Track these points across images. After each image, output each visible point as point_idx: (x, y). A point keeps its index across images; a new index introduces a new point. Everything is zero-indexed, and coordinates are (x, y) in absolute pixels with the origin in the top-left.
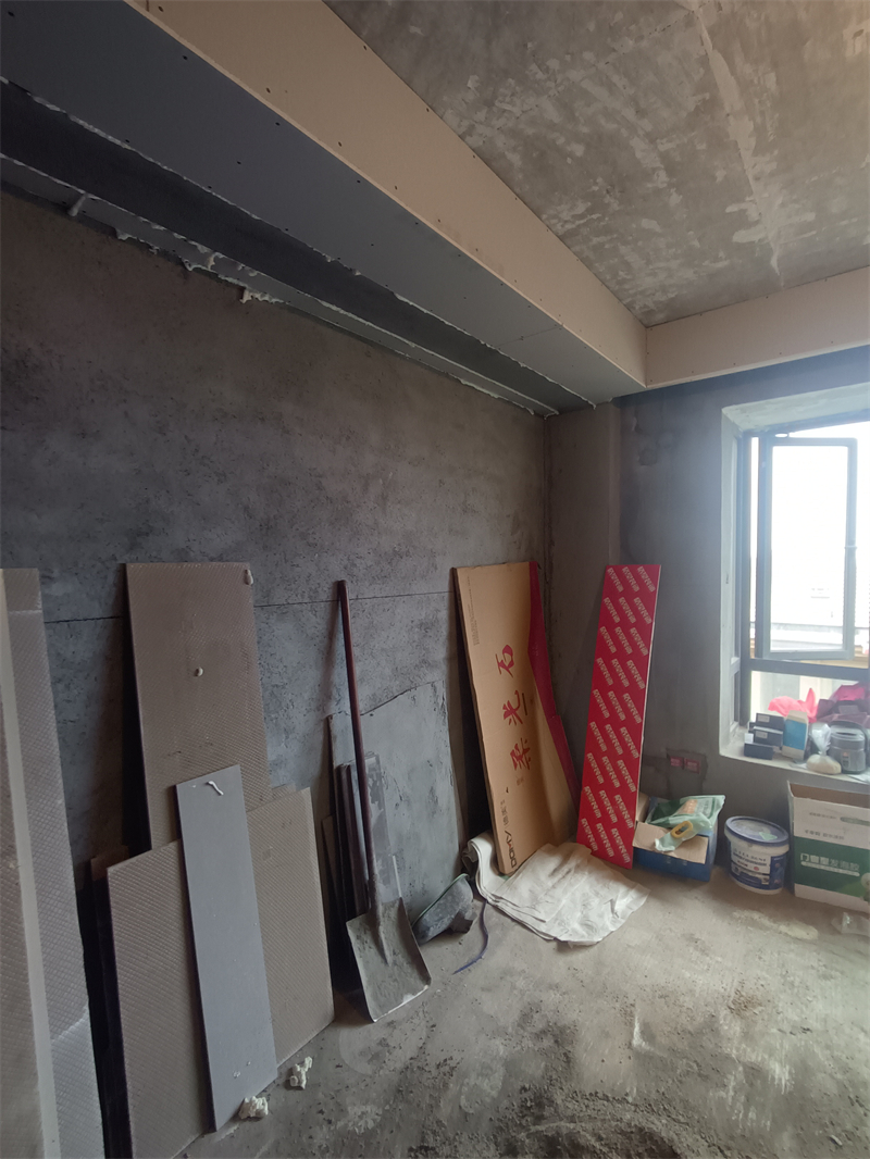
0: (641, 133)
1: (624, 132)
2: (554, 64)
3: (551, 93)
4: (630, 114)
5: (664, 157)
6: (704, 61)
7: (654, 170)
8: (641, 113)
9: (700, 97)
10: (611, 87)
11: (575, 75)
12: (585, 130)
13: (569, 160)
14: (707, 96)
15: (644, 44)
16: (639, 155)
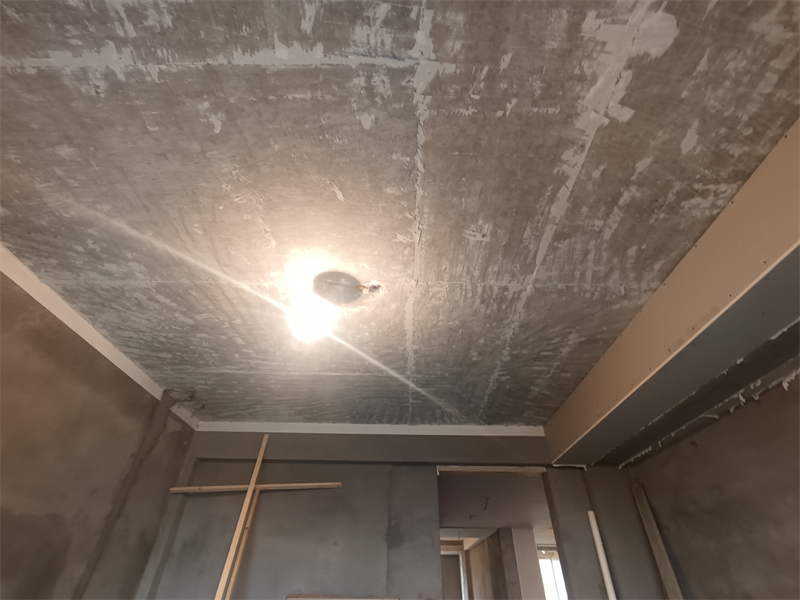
0: (599, 241)
1: (604, 247)
2: (588, 295)
3: (603, 285)
4: (591, 257)
5: (607, 214)
6: (544, 262)
7: (620, 208)
8: (586, 253)
9: (559, 245)
10: (583, 275)
11: (587, 286)
12: (615, 260)
13: (644, 247)
14: (555, 244)
15: (555, 283)
16: (615, 226)
